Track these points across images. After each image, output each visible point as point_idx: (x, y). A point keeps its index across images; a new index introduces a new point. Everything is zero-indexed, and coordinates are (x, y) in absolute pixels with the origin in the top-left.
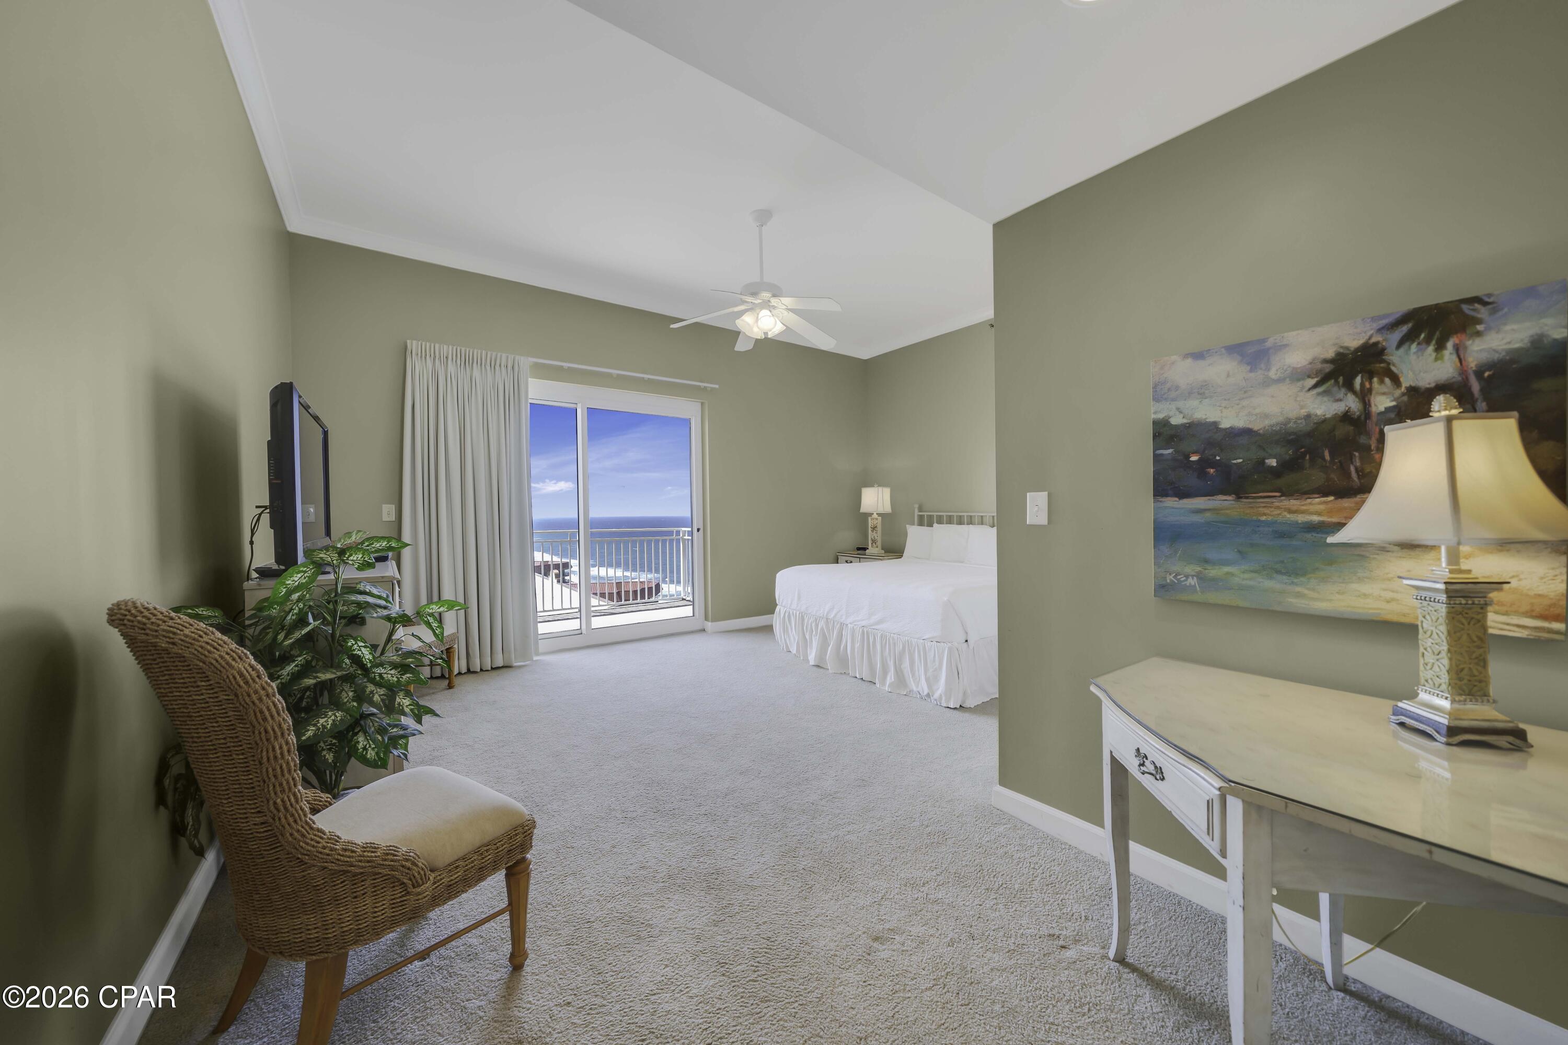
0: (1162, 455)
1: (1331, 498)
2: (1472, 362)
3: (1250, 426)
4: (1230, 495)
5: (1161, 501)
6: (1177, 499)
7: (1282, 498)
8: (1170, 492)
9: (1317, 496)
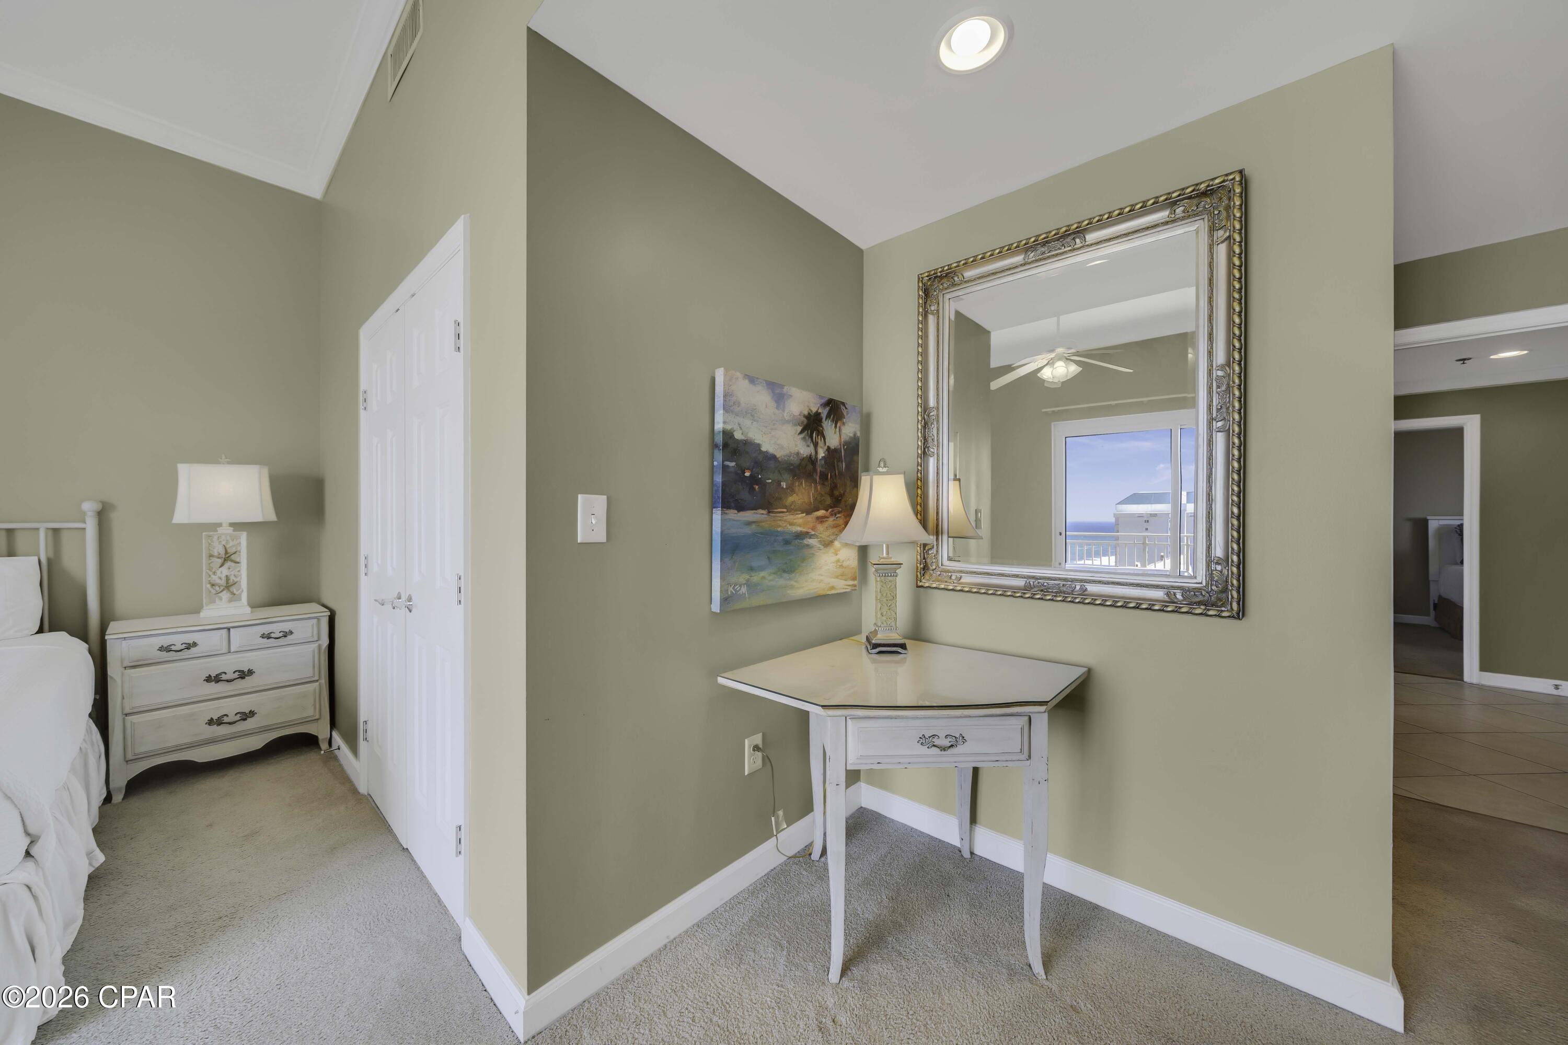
0: (728, 466)
1: (804, 514)
2: (844, 438)
3: (776, 454)
4: (765, 509)
5: (726, 513)
6: (736, 511)
7: (787, 513)
8: (733, 504)
9: (800, 512)
